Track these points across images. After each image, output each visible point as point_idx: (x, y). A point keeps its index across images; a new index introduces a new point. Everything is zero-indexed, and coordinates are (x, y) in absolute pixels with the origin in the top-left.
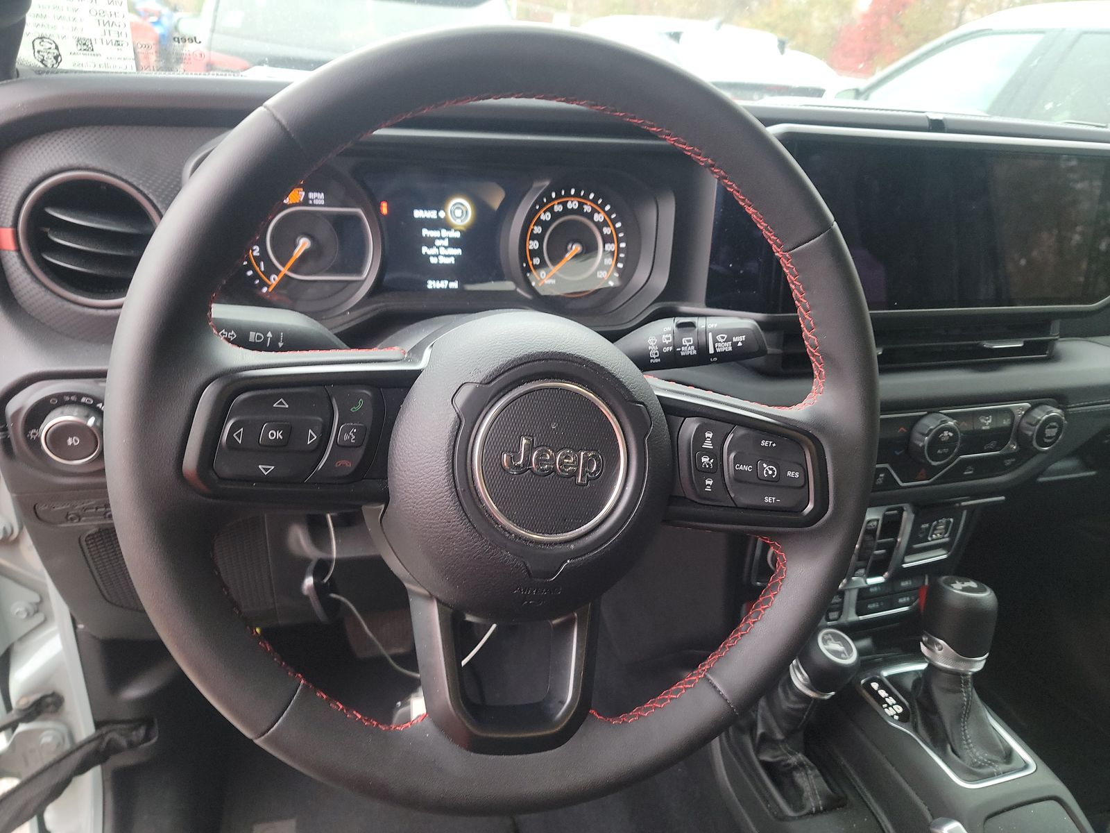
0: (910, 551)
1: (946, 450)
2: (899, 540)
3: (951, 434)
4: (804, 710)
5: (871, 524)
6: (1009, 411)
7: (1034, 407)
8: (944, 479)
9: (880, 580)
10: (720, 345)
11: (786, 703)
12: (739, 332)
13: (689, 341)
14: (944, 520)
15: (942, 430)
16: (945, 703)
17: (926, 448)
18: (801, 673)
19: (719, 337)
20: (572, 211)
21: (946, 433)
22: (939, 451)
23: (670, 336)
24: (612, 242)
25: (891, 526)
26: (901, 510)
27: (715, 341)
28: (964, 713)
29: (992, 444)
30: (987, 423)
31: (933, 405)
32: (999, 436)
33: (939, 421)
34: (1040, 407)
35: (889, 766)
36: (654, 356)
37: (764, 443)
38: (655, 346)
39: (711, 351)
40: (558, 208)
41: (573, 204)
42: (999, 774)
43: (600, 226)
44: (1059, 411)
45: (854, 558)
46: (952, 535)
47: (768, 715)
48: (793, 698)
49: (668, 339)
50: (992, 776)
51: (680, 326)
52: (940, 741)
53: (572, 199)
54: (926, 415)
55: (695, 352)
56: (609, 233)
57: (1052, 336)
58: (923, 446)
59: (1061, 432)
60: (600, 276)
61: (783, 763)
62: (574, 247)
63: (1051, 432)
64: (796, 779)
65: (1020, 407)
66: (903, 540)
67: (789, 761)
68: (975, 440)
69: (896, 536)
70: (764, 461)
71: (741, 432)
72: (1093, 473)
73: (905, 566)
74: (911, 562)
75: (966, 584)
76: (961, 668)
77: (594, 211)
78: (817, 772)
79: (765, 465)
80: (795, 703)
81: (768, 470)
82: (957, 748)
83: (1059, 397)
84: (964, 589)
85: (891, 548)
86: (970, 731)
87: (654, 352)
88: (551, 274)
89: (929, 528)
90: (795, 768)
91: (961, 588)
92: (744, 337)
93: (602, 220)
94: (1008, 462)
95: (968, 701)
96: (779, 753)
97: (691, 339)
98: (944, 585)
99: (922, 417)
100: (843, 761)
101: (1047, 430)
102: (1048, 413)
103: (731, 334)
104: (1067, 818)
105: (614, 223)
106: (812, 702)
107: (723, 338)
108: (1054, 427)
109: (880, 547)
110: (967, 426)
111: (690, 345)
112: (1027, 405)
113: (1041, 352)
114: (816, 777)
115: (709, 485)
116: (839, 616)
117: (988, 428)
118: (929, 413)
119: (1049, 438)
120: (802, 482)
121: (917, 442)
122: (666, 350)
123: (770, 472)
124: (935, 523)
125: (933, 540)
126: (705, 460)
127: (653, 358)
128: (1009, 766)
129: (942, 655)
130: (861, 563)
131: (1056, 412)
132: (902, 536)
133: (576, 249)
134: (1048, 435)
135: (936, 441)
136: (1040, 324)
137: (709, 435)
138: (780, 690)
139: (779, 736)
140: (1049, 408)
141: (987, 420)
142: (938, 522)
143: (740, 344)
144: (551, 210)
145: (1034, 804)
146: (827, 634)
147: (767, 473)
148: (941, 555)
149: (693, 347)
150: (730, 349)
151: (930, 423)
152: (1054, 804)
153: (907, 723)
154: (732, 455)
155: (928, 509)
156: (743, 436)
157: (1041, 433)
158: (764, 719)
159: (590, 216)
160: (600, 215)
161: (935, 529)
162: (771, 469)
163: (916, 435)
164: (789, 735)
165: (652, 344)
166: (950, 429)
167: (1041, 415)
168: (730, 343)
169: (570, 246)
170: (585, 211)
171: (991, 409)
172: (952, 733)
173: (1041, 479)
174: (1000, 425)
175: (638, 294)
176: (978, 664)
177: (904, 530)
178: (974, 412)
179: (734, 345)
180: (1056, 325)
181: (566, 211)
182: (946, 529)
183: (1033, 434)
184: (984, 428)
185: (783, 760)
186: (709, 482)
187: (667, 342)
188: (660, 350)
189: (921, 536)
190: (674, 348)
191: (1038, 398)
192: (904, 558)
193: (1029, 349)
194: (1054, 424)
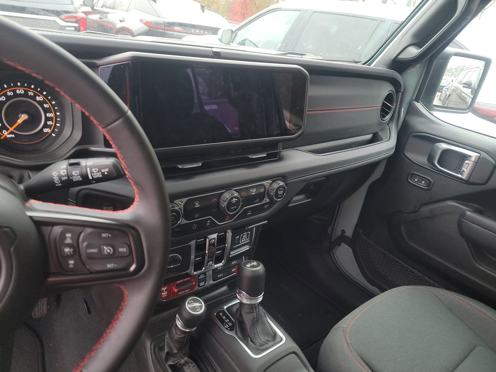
0: (232, 249)
1: (235, 207)
2: (226, 245)
3: (236, 200)
4: (185, 337)
5: (212, 241)
6: (262, 185)
7: (273, 182)
8: (238, 218)
9: (221, 264)
10: (94, 174)
11: (177, 336)
12: (105, 167)
13: (76, 173)
14: (246, 233)
15: (232, 199)
16: (247, 318)
17: (226, 207)
18: (180, 321)
19: (93, 170)
20: (20, 95)
21: (234, 199)
22: (232, 208)
23: (65, 171)
24: (51, 112)
25: (222, 240)
26: (226, 232)
27: (92, 172)
28: (256, 321)
29: (257, 200)
30: (254, 192)
31: (228, 187)
32: (261, 196)
33: (231, 194)
34: (276, 182)
35: (225, 354)
36: (57, 183)
37: (104, 235)
38: (56, 177)
39: (90, 178)
40: (10, 94)
41: (20, 91)
42: (270, 347)
43: (41, 103)
44: (283, 183)
45: (206, 257)
46: (251, 239)
47: (170, 342)
48: (179, 333)
49: (64, 172)
50: (267, 349)
51: (71, 165)
52: (246, 336)
53: (19, 88)
54: (225, 191)
55: (81, 179)
56: (48, 107)
57: (279, 150)
58: (225, 207)
59: (285, 191)
60: (46, 131)
61: (178, 364)
62: (22, 116)
63: (280, 192)
64: (185, 370)
65: (266, 183)
66: (228, 245)
67: (181, 362)
68: (249, 200)
69: (225, 244)
70: (104, 245)
71: (89, 230)
72: (310, 200)
73: (230, 256)
74: (234, 253)
75: (253, 264)
76: (253, 302)
77: (35, 95)
78: (194, 364)
79: (105, 247)
80: (180, 335)
81: (107, 250)
82: (253, 338)
83: (283, 177)
84: (251, 267)
85: (223, 249)
86: (259, 329)
87: (57, 180)
88: (9, 131)
89: (240, 237)
90: (184, 365)
91: (250, 266)
92: (108, 169)
93: (42, 100)
94: (266, 207)
95: (257, 317)
96: (176, 359)
97: (78, 172)
98: (243, 266)
99: (223, 192)
100: (208, 354)
101: (279, 192)
102: (279, 184)
103: (100, 168)
104: (298, 360)
105: (50, 101)
106: (187, 333)
107: (96, 170)
108: (282, 190)
109: (218, 250)
110: (244, 194)
111: (78, 175)
112: (270, 181)
113: (275, 157)
114: (194, 366)
115: (71, 264)
116: (205, 284)
117: (254, 193)
118: (227, 190)
119: (280, 195)
120: (128, 253)
121: (222, 205)
122: (64, 179)
123: (109, 251)
124: (242, 235)
125: (242, 243)
126: (67, 250)
127: (57, 184)
128: (274, 342)
129: (243, 298)
130: (209, 259)
131: (282, 183)
132: (228, 243)
133: (24, 117)
134: (280, 194)
135: (230, 204)
136: (274, 145)
137: (69, 235)
138: (173, 330)
139: (175, 351)
140: (279, 182)
141: (253, 190)
142: (243, 234)
143: (106, 173)
144: (5, 95)
145: (284, 358)
146: (190, 300)
147: (107, 251)
148: (247, 248)
149: (79, 177)
150: (101, 176)
151: (227, 195)
152: (293, 355)
153: (233, 331)
154: (85, 244)
155: (238, 230)
156: (91, 233)
157: (276, 193)
158: (168, 344)
159: (33, 98)
160: (40, 97)
161: (242, 237)
162: (110, 249)
163: (221, 201)
164: (179, 349)
165: (55, 176)
166: (236, 197)
167: (275, 186)
168: (100, 173)
169: (20, 115)
170: (29, 95)
171: (255, 185)
172: (251, 333)
173: (290, 205)
174: (259, 192)
175: (66, 142)
176: (260, 298)
177: (228, 241)
178: (247, 187)
179: (103, 174)
180: (281, 145)
181: (16, 95)
182: (247, 236)
183: (273, 194)
184: (252, 194)
185: (178, 362)
186: (71, 262)
187: (63, 174)
188: (60, 179)
189: (236, 242)
190: (68, 177)
191: (274, 178)
192: (230, 252)
193: (269, 156)
194: (281, 189)
